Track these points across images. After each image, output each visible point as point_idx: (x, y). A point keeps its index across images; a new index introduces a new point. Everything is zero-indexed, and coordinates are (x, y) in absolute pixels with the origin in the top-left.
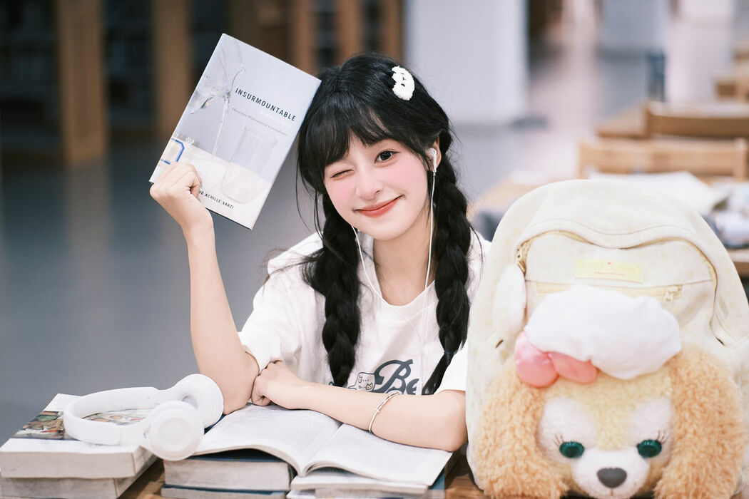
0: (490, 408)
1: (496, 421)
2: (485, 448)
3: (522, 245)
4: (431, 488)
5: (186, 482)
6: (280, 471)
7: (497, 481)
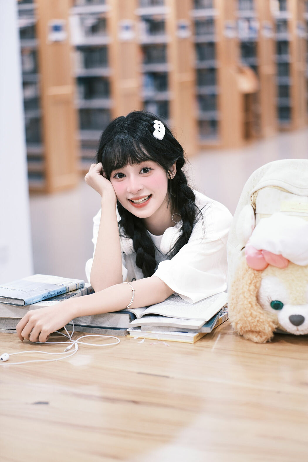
3: (253, 194)
7: (238, 322)
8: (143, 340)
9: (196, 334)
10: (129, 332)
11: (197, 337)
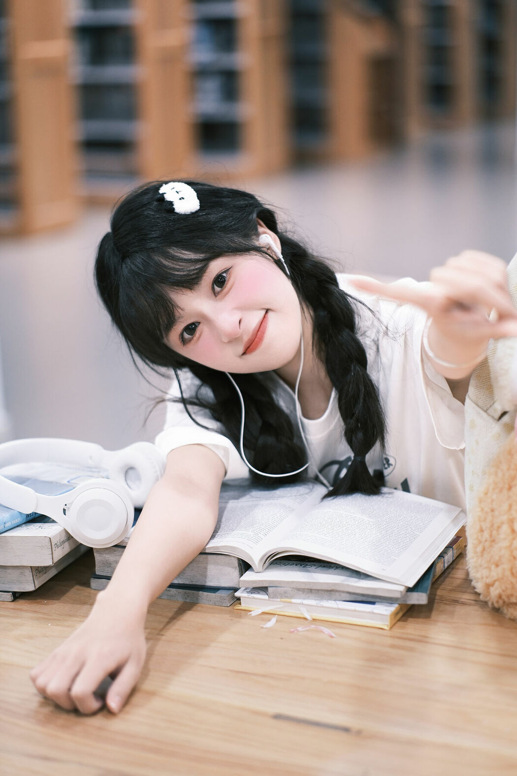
1: (493, 511)
4: (409, 590)
7: (492, 585)
8: (274, 620)
9: (393, 608)
10: (239, 599)
11: (396, 613)
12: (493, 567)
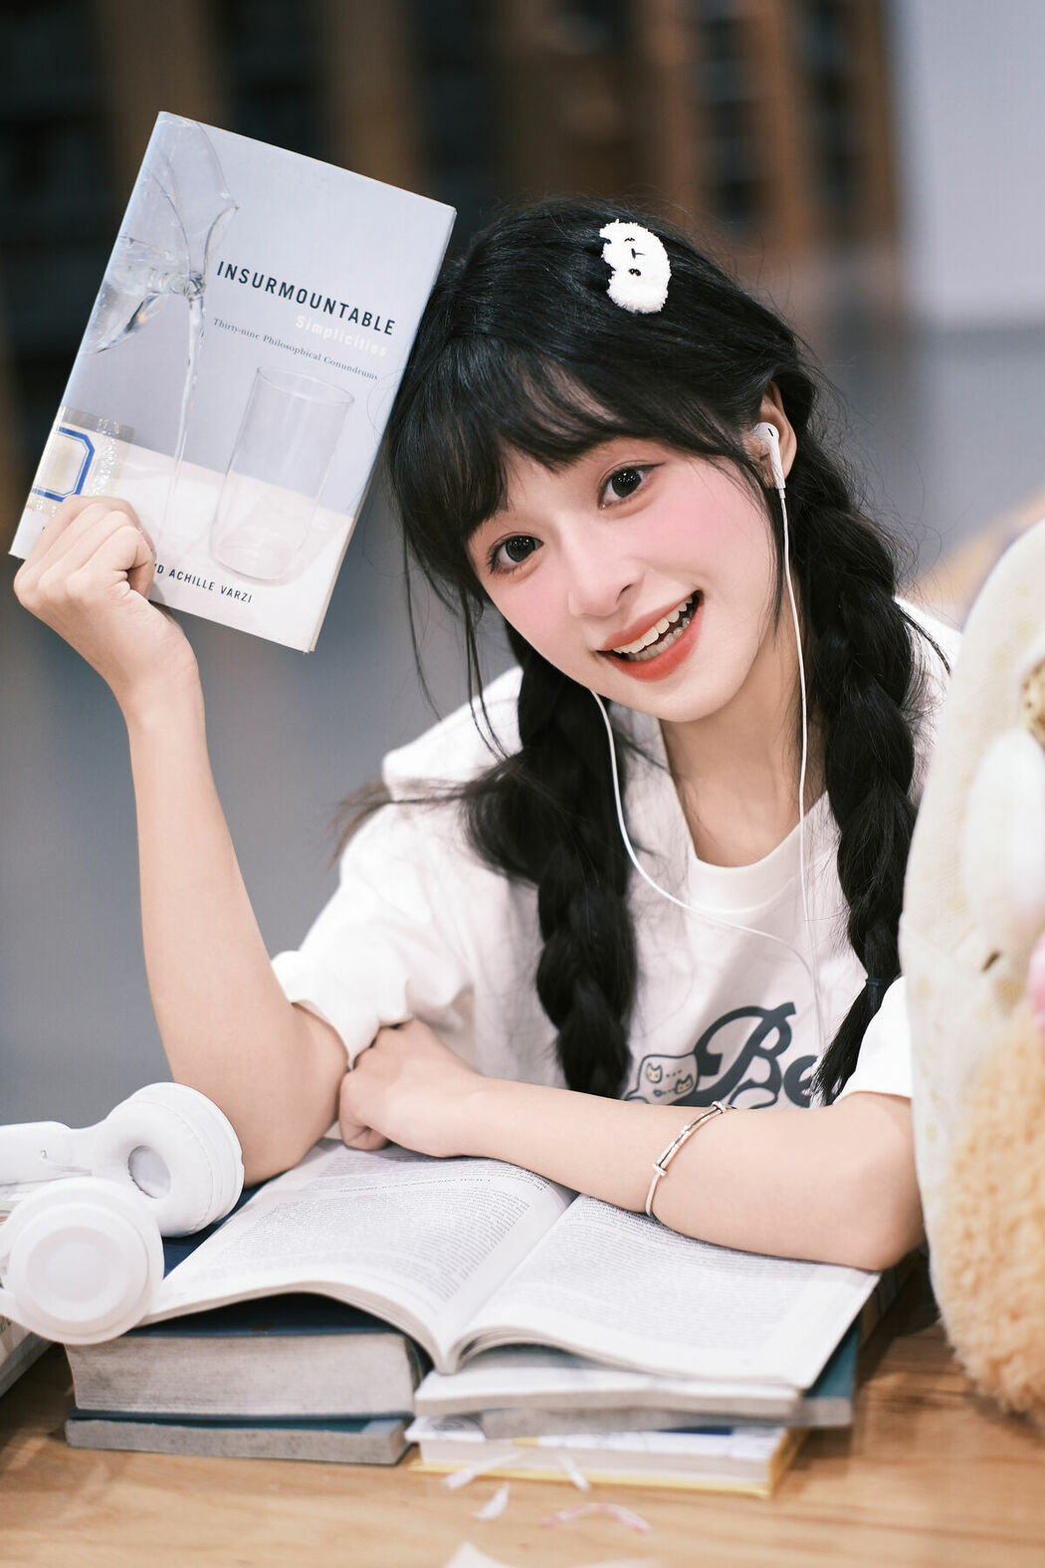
0: (972, 1149)
1: (992, 1189)
2: (967, 1264)
4: (812, 1392)
5: (133, 1400)
6: (383, 1356)
7: (1008, 1360)
8: (501, 1498)
10: (415, 1445)
11: (783, 1453)
12: (1004, 1321)
